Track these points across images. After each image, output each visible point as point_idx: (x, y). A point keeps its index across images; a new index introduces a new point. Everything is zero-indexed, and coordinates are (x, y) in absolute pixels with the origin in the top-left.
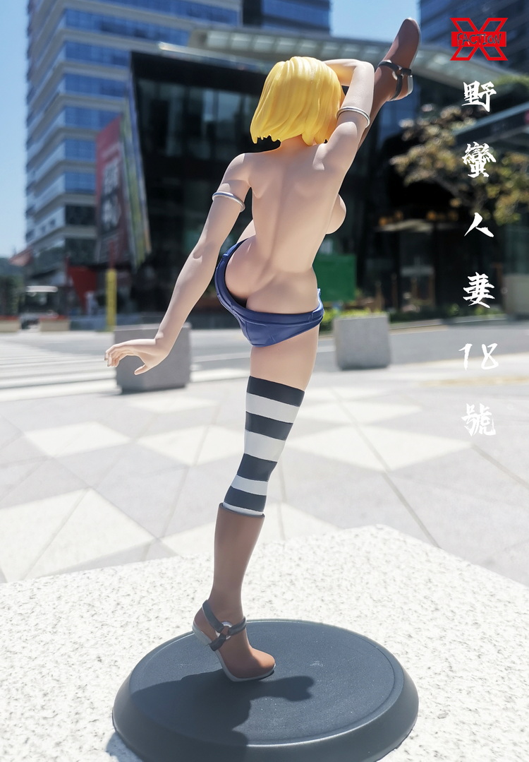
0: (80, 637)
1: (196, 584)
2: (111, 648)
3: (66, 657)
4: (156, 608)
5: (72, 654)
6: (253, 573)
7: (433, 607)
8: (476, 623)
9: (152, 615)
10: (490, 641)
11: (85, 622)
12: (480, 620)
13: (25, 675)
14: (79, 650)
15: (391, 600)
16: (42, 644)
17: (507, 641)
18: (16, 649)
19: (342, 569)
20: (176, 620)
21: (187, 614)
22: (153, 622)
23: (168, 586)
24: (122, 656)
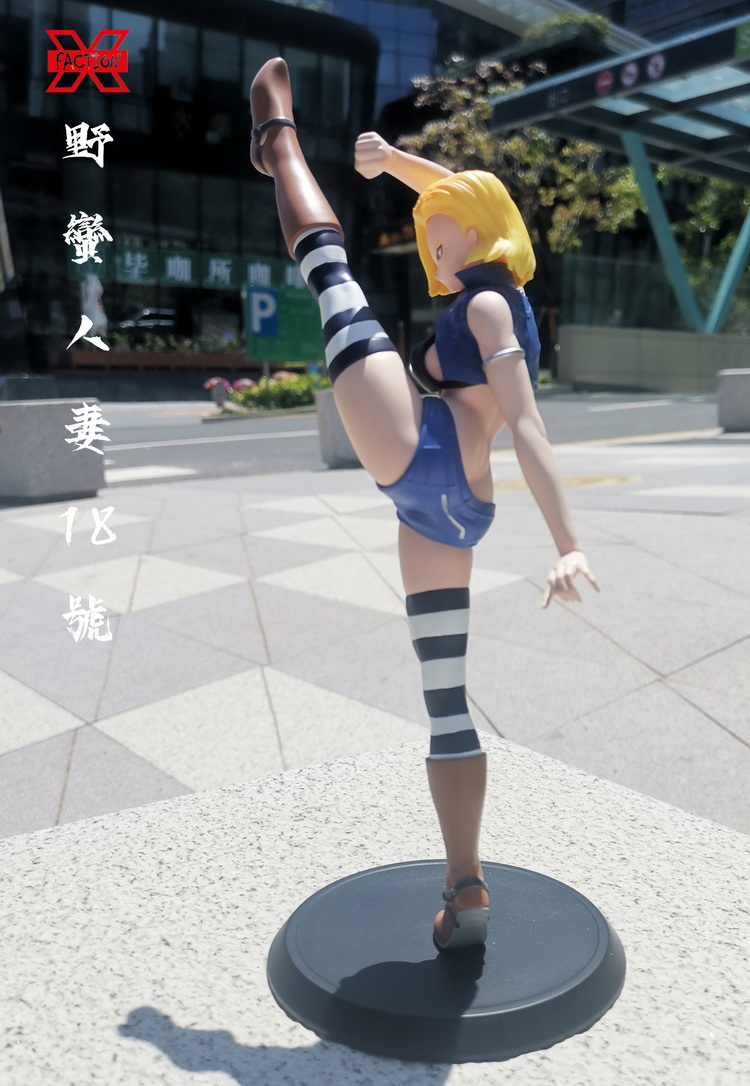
4: (213, 864)
9: (212, 875)
14: (133, 931)
18: (47, 936)
20: (248, 880)
21: (259, 871)
22: (218, 885)
23: (219, 832)
24: (195, 936)
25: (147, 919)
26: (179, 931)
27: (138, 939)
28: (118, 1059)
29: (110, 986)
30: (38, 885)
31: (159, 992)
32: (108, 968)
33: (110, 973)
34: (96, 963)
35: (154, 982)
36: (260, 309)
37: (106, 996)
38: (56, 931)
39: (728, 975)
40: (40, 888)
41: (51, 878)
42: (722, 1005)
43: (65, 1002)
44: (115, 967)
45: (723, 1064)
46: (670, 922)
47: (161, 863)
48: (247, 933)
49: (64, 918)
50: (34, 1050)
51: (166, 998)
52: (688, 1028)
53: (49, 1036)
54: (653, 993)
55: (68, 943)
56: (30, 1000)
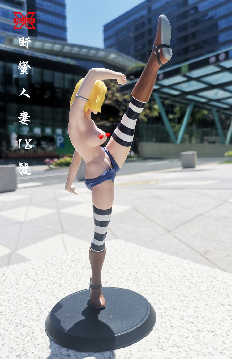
2: (41, 287)
4: (50, 273)
15: (128, 263)
18: (8, 291)
20: (59, 276)
21: (62, 274)
22: (52, 278)
24: (46, 289)
26: (42, 288)
28: (27, 317)
29: (24, 301)
31: (37, 302)
32: (24, 297)
34: (20, 296)
35: (36, 300)
36: (59, 140)
37: (24, 303)
38: (10, 289)
39: (182, 291)
41: (8, 278)
42: (180, 297)
43: (13, 305)
44: (26, 297)
45: (180, 310)
46: (168, 280)
48: (59, 288)
49: (12, 287)
50: (5, 316)
51: (39, 303)
52: (171, 303)
53: (9, 313)
54: (163, 296)
55: (13, 292)
56: (4, 305)
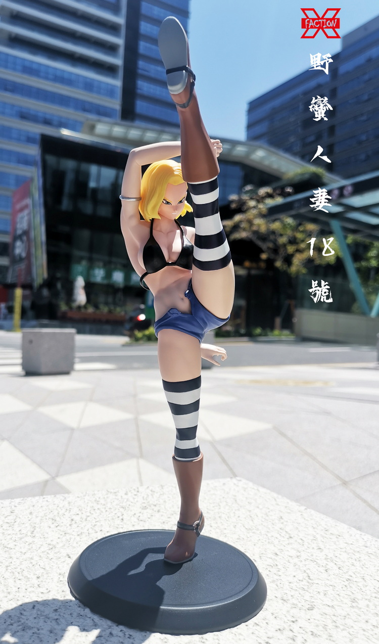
0: (52, 541)
1: (122, 510)
3: (46, 553)
5: (49, 552)
6: (159, 504)
7: (288, 536)
8: (320, 548)
9: (97, 528)
10: (332, 561)
11: (53, 531)
12: (322, 547)
13: (21, 564)
14: (54, 549)
15: (258, 530)
16: (27, 543)
17: (344, 562)
19: (220, 506)
23: (103, 510)
25: (61, 545)
27: (56, 553)
29: (37, 572)
30: (12, 522)
32: (38, 564)
33: (39, 567)
37: (35, 577)
38: (15, 544)
40: (13, 523)
44: (42, 565)
47: (72, 520)
55: (21, 550)
